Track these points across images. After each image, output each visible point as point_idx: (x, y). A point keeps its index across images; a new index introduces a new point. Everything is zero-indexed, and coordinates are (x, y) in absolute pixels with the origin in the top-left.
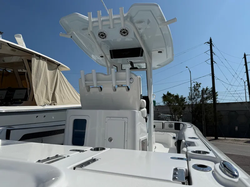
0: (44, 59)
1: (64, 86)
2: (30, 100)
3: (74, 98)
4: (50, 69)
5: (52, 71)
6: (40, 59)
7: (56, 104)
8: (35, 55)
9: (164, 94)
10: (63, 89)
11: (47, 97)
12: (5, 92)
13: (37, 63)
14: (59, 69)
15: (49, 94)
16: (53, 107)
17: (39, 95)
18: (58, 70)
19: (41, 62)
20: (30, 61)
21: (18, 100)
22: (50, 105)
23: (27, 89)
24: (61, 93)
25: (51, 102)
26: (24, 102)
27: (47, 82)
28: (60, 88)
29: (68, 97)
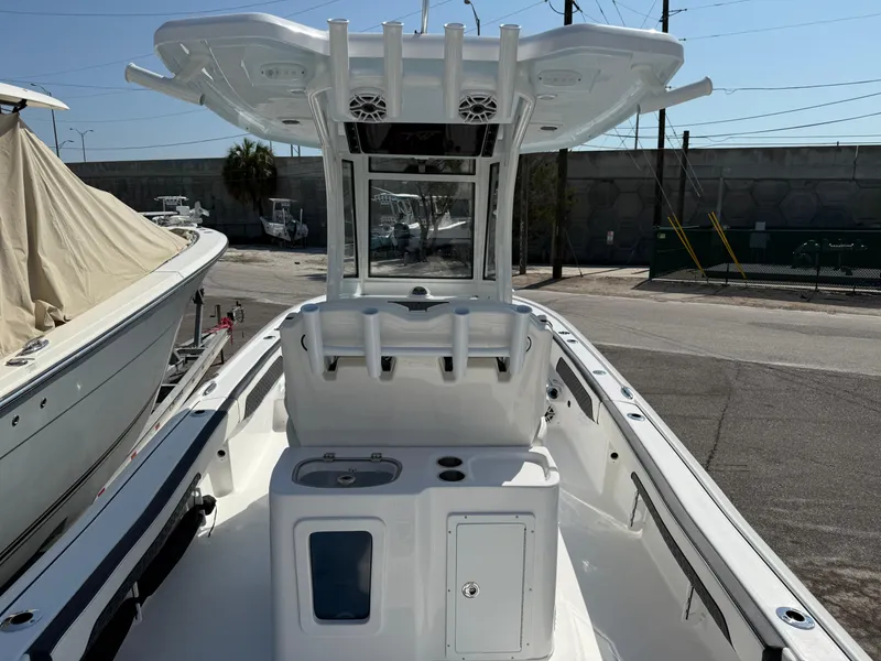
1: (66, 204)
3: (115, 247)
10: (65, 225)
11: (15, 292)
14: (23, 126)
15: (17, 270)
18: (21, 132)
24: (61, 247)
25: (33, 308)
28: (52, 225)
29: (95, 255)
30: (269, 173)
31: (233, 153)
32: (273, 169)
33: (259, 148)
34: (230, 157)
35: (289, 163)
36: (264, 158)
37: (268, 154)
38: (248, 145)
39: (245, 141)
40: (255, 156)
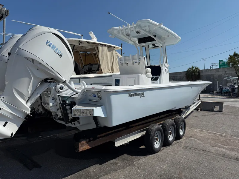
0: (105, 45)
2: (100, 70)
4: (109, 51)
5: (111, 52)
6: (103, 46)
7: (113, 72)
8: (99, 44)
9: (230, 55)
11: (109, 68)
12: (88, 66)
13: (101, 49)
14: (114, 50)
15: (110, 66)
16: (111, 74)
17: (104, 67)
19: (104, 47)
20: (98, 48)
21: (94, 71)
22: (110, 73)
23: (98, 64)
25: (111, 71)
26: (97, 72)
27: (108, 59)
30: (197, 74)
31: (189, 69)
32: (199, 73)
33: (196, 68)
34: (188, 70)
35: (203, 71)
36: (196, 70)
37: (198, 69)
38: (193, 67)
39: (192, 66)
40: (194, 70)
